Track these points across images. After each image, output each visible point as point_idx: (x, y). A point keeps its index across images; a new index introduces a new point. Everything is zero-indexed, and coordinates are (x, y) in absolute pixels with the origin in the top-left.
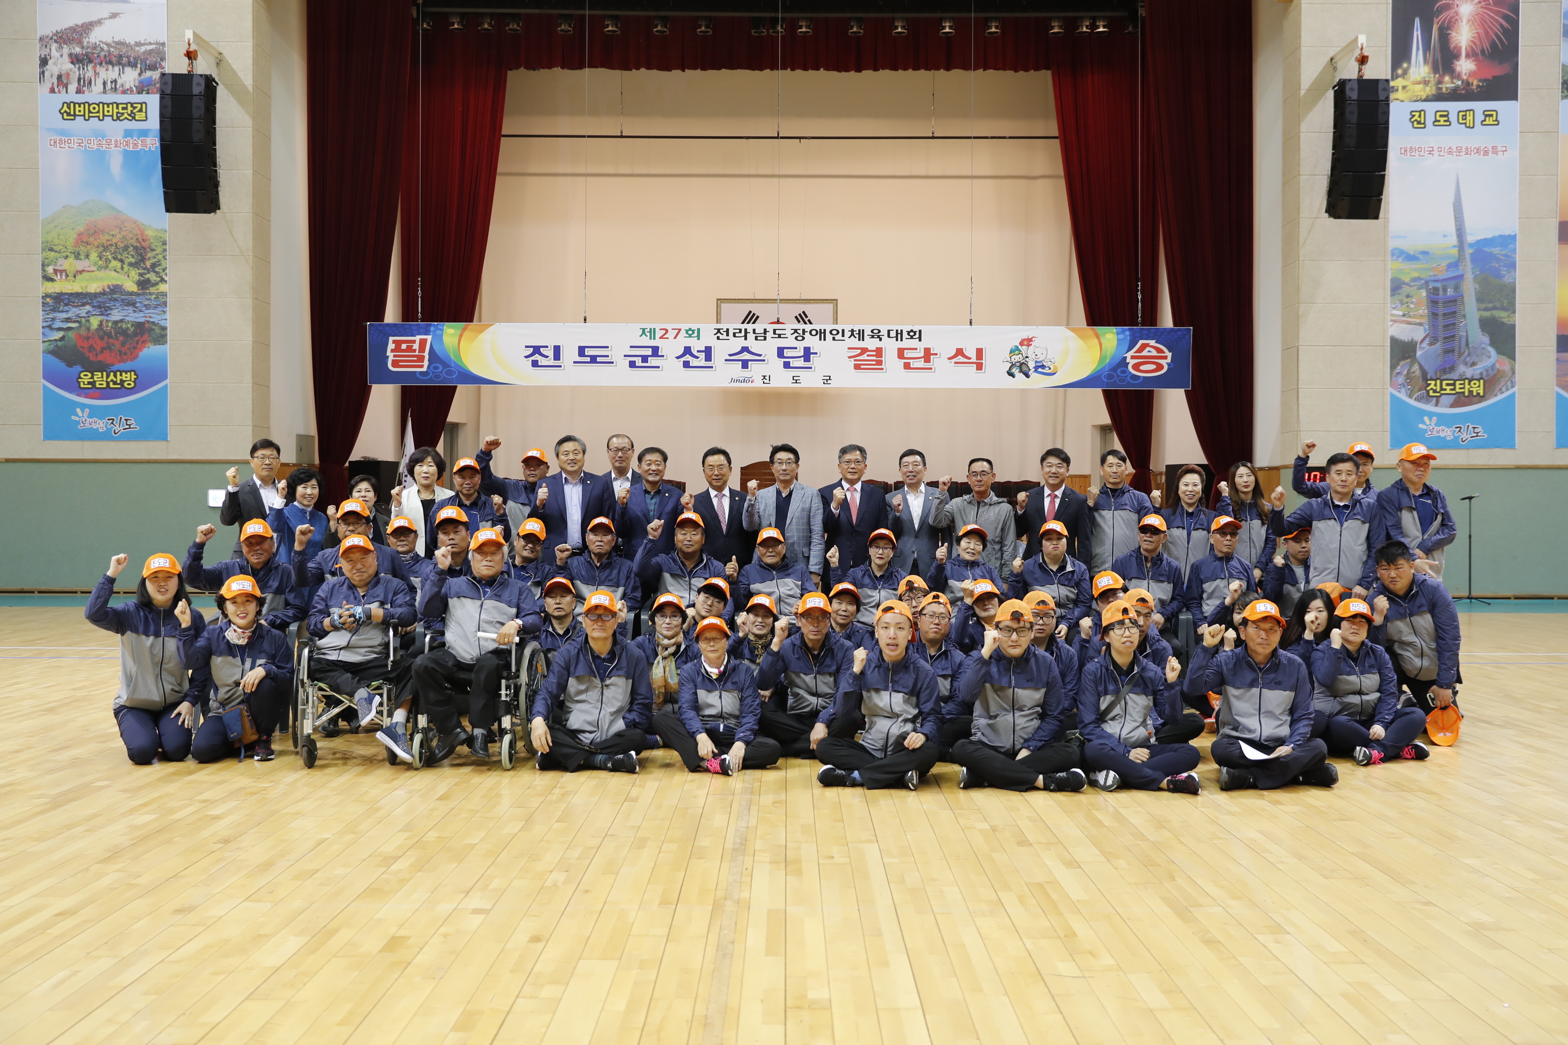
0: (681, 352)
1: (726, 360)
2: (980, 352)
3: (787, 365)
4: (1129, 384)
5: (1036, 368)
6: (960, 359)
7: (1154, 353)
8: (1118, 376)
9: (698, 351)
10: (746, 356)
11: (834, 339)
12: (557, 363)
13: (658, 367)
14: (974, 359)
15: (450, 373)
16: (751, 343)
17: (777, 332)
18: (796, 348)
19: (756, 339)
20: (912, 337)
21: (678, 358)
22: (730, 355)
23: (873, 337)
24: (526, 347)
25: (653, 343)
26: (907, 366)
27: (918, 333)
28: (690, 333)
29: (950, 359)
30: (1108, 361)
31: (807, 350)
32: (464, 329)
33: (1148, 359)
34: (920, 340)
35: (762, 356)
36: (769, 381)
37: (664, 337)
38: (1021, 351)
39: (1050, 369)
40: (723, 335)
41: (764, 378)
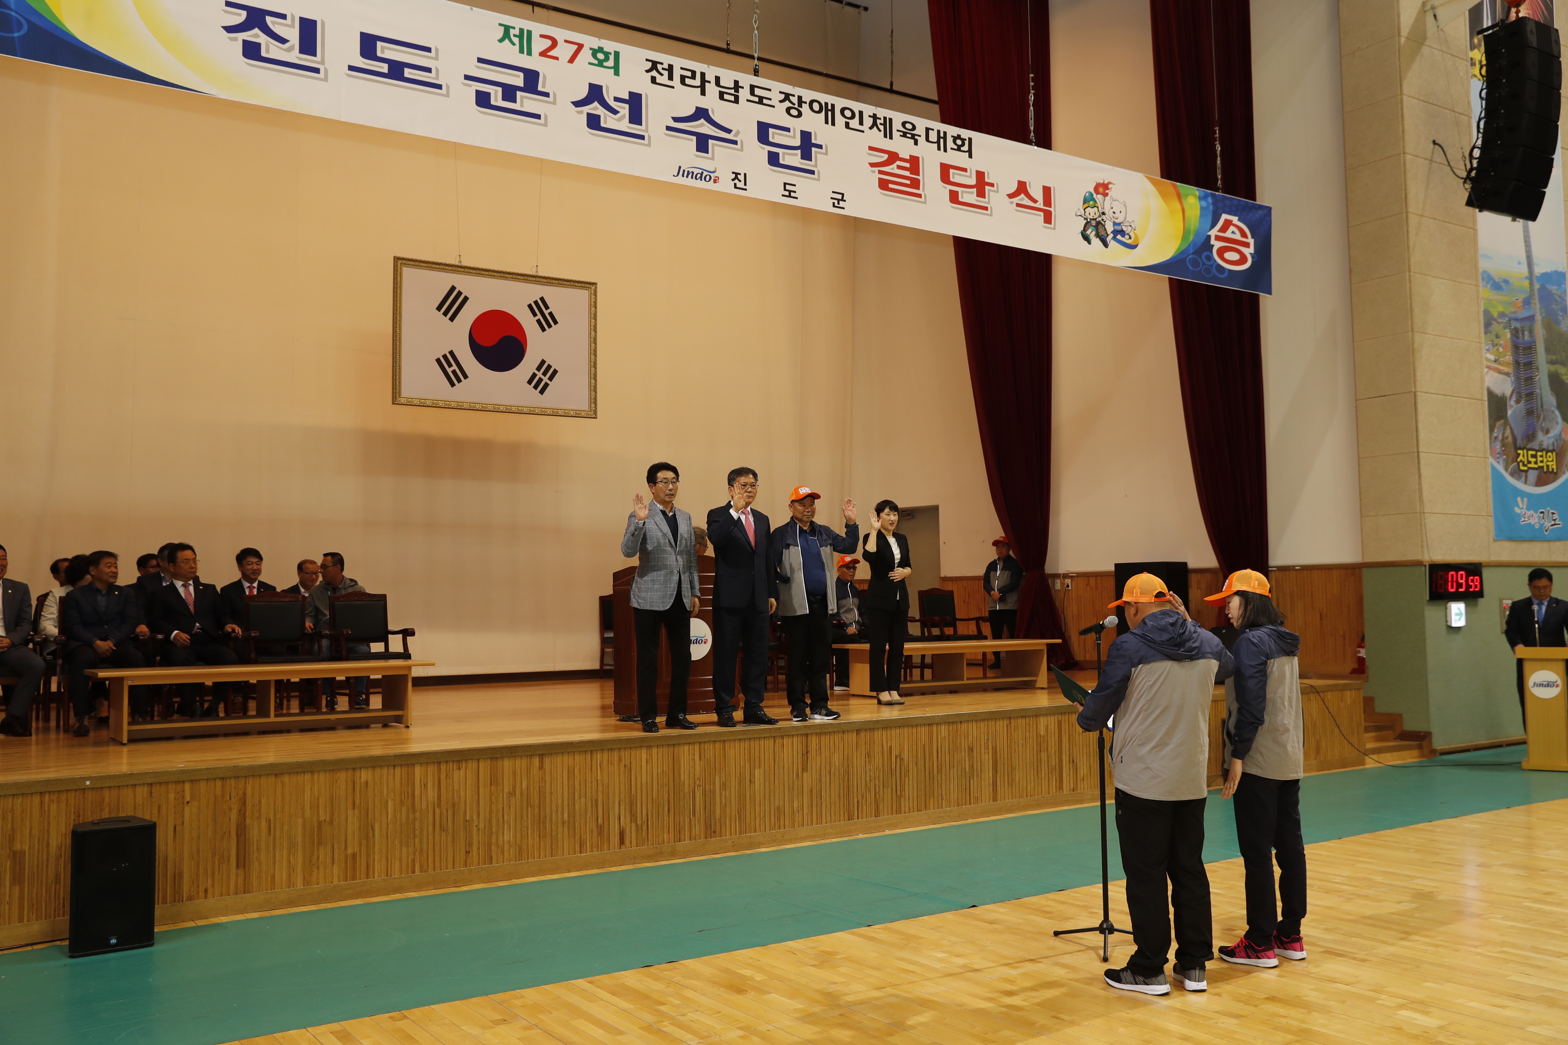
0: (583, 93)
1: (669, 128)
2: (1048, 194)
3: (773, 160)
4: (1214, 279)
5: (1116, 233)
6: (1022, 199)
7: (1238, 235)
8: (1203, 263)
9: (617, 99)
10: (704, 127)
11: (847, 125)
12: (308, 60)
13: (538, 117)
14: (1040, 204)
16: (711, 101)
17: (757, 92)
18: (788, 130)
19: (721, 96)
20: (959, 149)
21: (576, 104)
22: (676, 119)
23: (904, 135)
25: (526, 62)
26: (954, 198)
27: (967, 143)
28: (600, 57)
29: (1010, 196)
30: (1191, 238)
31: (806, 136)
33: (1232, 244)
34: (971, 156)
35: (733, 133)
36: (745, 184)
37: (549, 54)
38: (1096, 202)
39: (1130, 238)
40: (662, 75)
41: (736, 178)
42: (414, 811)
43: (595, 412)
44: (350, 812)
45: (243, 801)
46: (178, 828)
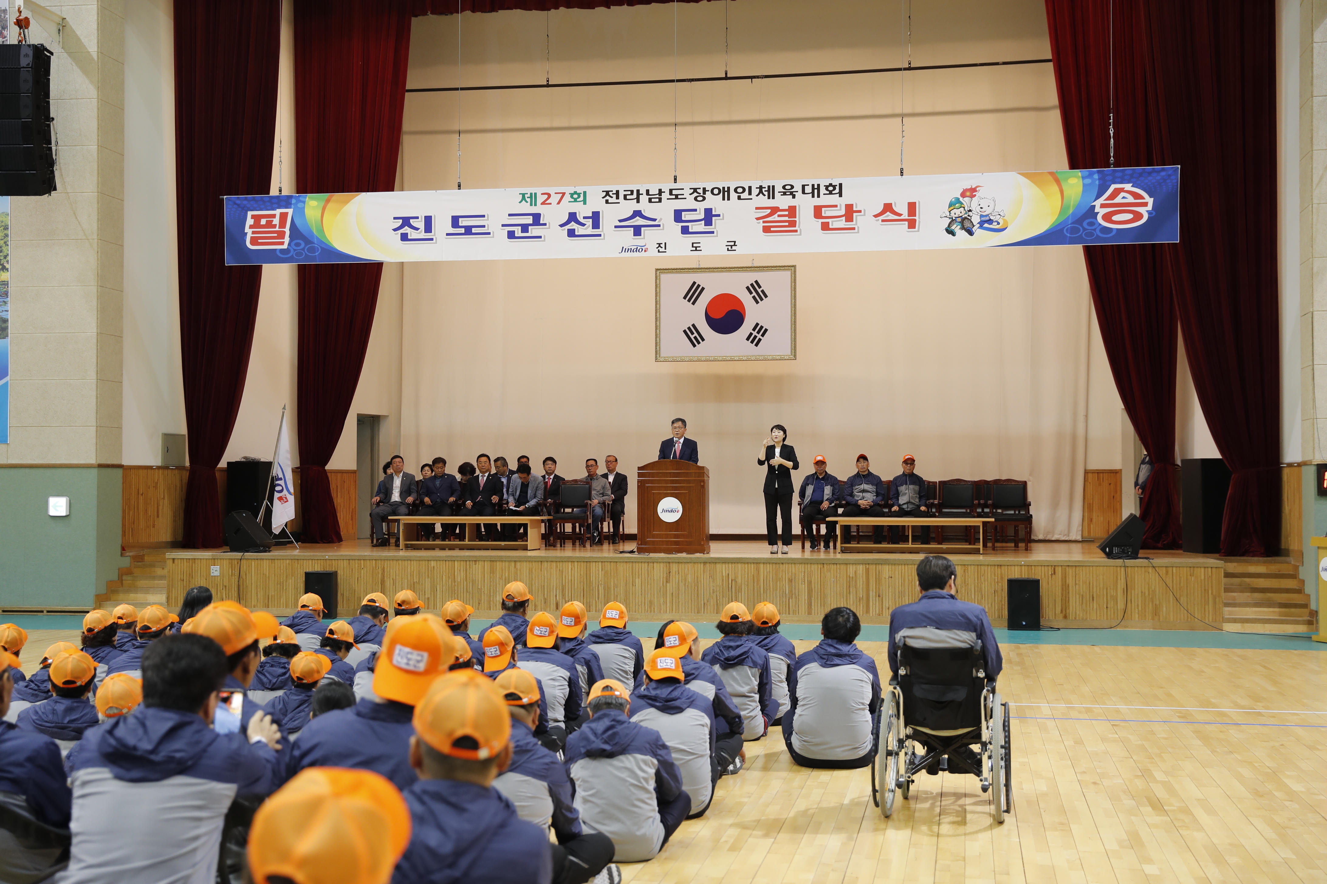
0: (566, 218)
1: (616, 227)
2: (912, 207)
3: (685, 231)
4: (1098, 239)
5: (981, 224)
6: (889, 215)
7: (1130, 199)
8: (1085, 229)
9: (585, 218)
10: (638, 221)
11: (739, 198)
12: (428, 236)
13: (540, 237)
14: (905, 216)
15: (312, 250)
16: (644, 206)
17: (674, 192)
18: (695, 210)
19: (650, 201)
20: (831, 193)
21: (561, 226)
22: (620, 221)
23: (785, 194)
24: (395, 218)
25: (534, 210)
26: (825, 227)
27: (837, 188)
28: (575, 197)
29: (876, 216)
30: (1071, 211)
31: (708, 211)
32: (328, 201)
33: (1123, 207)
34: (841, 195)
35: (657, 221)
36: (665, 249)
37: (546, 202)
38: (962, 204)
39: (998, 223)
40: (612, 197)
41: (660, 246)
42: (455, 582)
43: (795, 356)
44: (427, 579)
45: (383, 570)
46: (359, 579)
